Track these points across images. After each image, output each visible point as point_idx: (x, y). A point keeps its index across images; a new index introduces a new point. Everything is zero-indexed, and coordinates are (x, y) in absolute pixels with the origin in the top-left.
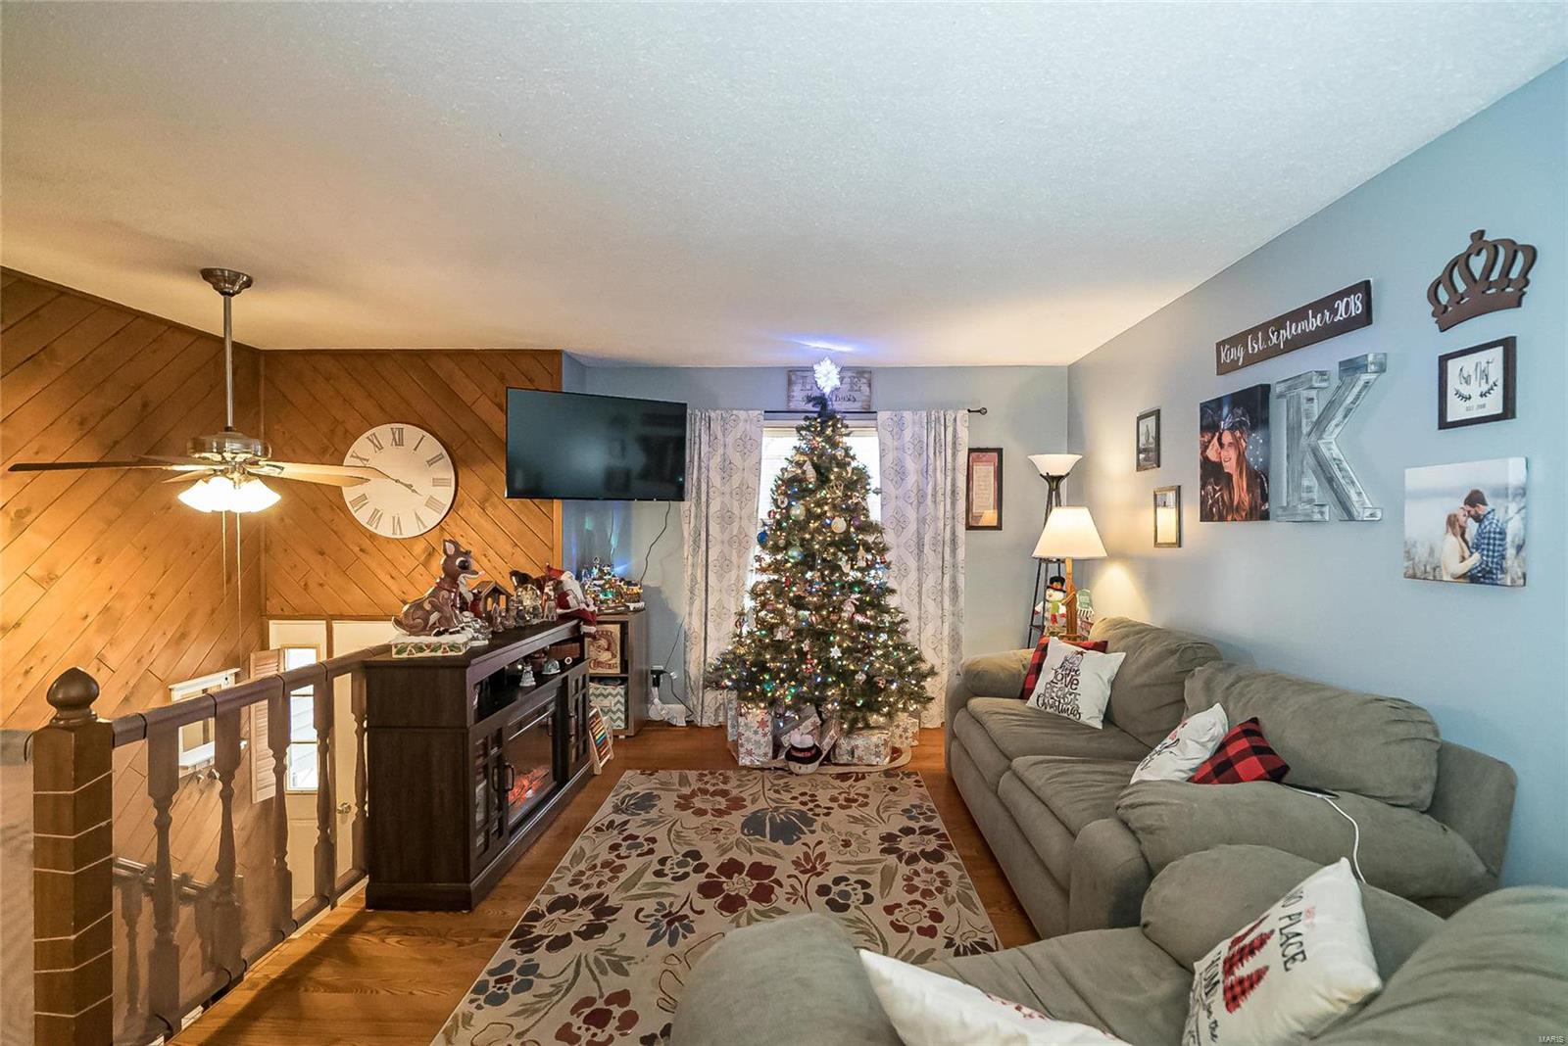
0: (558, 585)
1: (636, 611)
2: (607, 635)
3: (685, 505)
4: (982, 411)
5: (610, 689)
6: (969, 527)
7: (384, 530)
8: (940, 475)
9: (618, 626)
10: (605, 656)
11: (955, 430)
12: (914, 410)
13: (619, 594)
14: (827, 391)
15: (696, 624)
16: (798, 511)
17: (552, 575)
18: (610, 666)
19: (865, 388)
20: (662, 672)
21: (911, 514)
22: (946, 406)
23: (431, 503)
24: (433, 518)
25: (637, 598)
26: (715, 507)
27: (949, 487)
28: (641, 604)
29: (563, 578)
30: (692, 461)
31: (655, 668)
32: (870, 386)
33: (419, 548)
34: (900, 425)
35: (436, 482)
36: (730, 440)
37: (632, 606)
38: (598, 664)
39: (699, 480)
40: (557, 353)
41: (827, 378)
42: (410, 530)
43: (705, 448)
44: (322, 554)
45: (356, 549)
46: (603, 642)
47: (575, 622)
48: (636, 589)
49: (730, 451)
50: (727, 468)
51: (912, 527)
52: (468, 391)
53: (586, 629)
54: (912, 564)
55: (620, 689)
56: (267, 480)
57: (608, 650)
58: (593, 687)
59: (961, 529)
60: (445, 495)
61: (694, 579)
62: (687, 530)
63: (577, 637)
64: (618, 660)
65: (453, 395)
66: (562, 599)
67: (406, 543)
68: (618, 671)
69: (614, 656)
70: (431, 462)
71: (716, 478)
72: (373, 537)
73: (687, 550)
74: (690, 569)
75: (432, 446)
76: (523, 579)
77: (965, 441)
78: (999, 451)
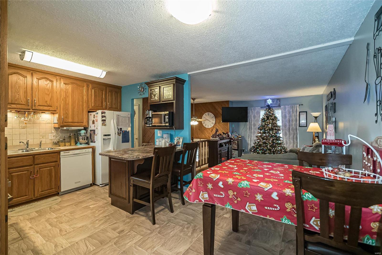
0: (228, 134)
1: (240, 139)
2: (235, 143)
3: (248, 123)
4: (302, 105)
5: (236, 151)
6: (300, 126)
7: (207, 127)
8: (293, 117)
9: (237, 142)
10: (235, 146)
11: (296, 109)
12: (288, 105)
13: (237, 137)
14: (269, 104)
15: (249, 142)
16: (263, 124)
17: (227, 133)
18: (236, 148)
19: (279, 102)
20: (244, 150)
21: (288, 124)
22: (295, 104)
23: (212, 123)
24: (212, 125)
25: (240, 137)
26: (252, 123)
27: (295, 119)
28: (241, 139)
29: (229, 133)
30: (249, 116)
31: (243, 149)
32: (280, 102)
33: (211, 129)
34: (285, 108)
35: (213, 120)
36: (255, 112)
37: (239, 139)
38: (234, 147)
39: (250, 119)
40: (229, 101)
41: (269, 102)
42: (210, 127)
43: (251, 114)
44: (200, 130)
45: (203, 129)
46: (235, 144)
47: (230, 139)
48: (240, 136)
49: (255, 114)
50: (254, 117)
51: (288, 126)
52: (217, 107)
53: (231, 140)
54: (288, 133)
55: (237, 151)
56: (197, 121)
57: (236, 145)
58: (233, 151)
59: (298, 127)
60: (214, 122)
61: (249, 135)
62: (248, 127)
63: (230, 141)
64: (237, 147)
65: (215, 108)
66: (228, 136)
67: (209, 129)
68: (237, 148)
69: (236, 146)
70: (212, 118)
71: (253, 118)
72: (205, 128)
73: (248, 130)
74: (248, 133)
75: (213, 115)
76: (224, 133)
77: (298, 110)
78: (306, 112)
